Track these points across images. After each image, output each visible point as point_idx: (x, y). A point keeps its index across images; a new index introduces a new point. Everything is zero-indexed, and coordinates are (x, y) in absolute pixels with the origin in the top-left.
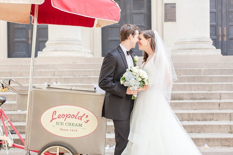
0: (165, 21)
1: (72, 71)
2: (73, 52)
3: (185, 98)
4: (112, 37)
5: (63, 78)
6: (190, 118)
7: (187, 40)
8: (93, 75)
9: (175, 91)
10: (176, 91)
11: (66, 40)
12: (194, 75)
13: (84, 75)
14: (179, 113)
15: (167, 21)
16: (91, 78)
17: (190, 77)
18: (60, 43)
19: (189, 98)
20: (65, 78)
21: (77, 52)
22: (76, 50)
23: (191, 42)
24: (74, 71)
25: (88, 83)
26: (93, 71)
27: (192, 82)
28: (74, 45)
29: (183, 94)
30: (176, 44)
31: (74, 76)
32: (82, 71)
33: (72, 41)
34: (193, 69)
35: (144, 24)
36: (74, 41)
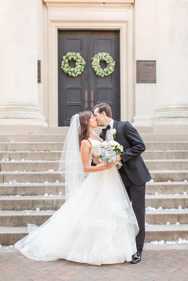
0: (137, 83)
1: (30, 144)
2: (28, 119)
3: (175, 180)
4: (72, 101)
5: (19, 153)
6: (185, 205)
7: (171, 107)
8: (56, 150)
9: (161, 170)
10: (163, 170)
11: (20, 105)
12: (182, 150)
13: (45, 149)
14: (171, 199)
15: (139, 82)
16: (56, 153)
17: (179, 152)
18: (11, 109)
19: (180, 180)
20: (21, 154)
21: (33, 119)
22: (32, 117)
23: (177, 108)
24: (32, 144)
25: (50, 160)
26: (55, 144)
27: (181, 158)
28: (30, 111)
29: (173, 174)
30: (156, 111)
31: (32, 151)
32: (43, 144)
33: (27, 105)
34: (181, 143)
35: (111, 86)
36: (29, 105)
